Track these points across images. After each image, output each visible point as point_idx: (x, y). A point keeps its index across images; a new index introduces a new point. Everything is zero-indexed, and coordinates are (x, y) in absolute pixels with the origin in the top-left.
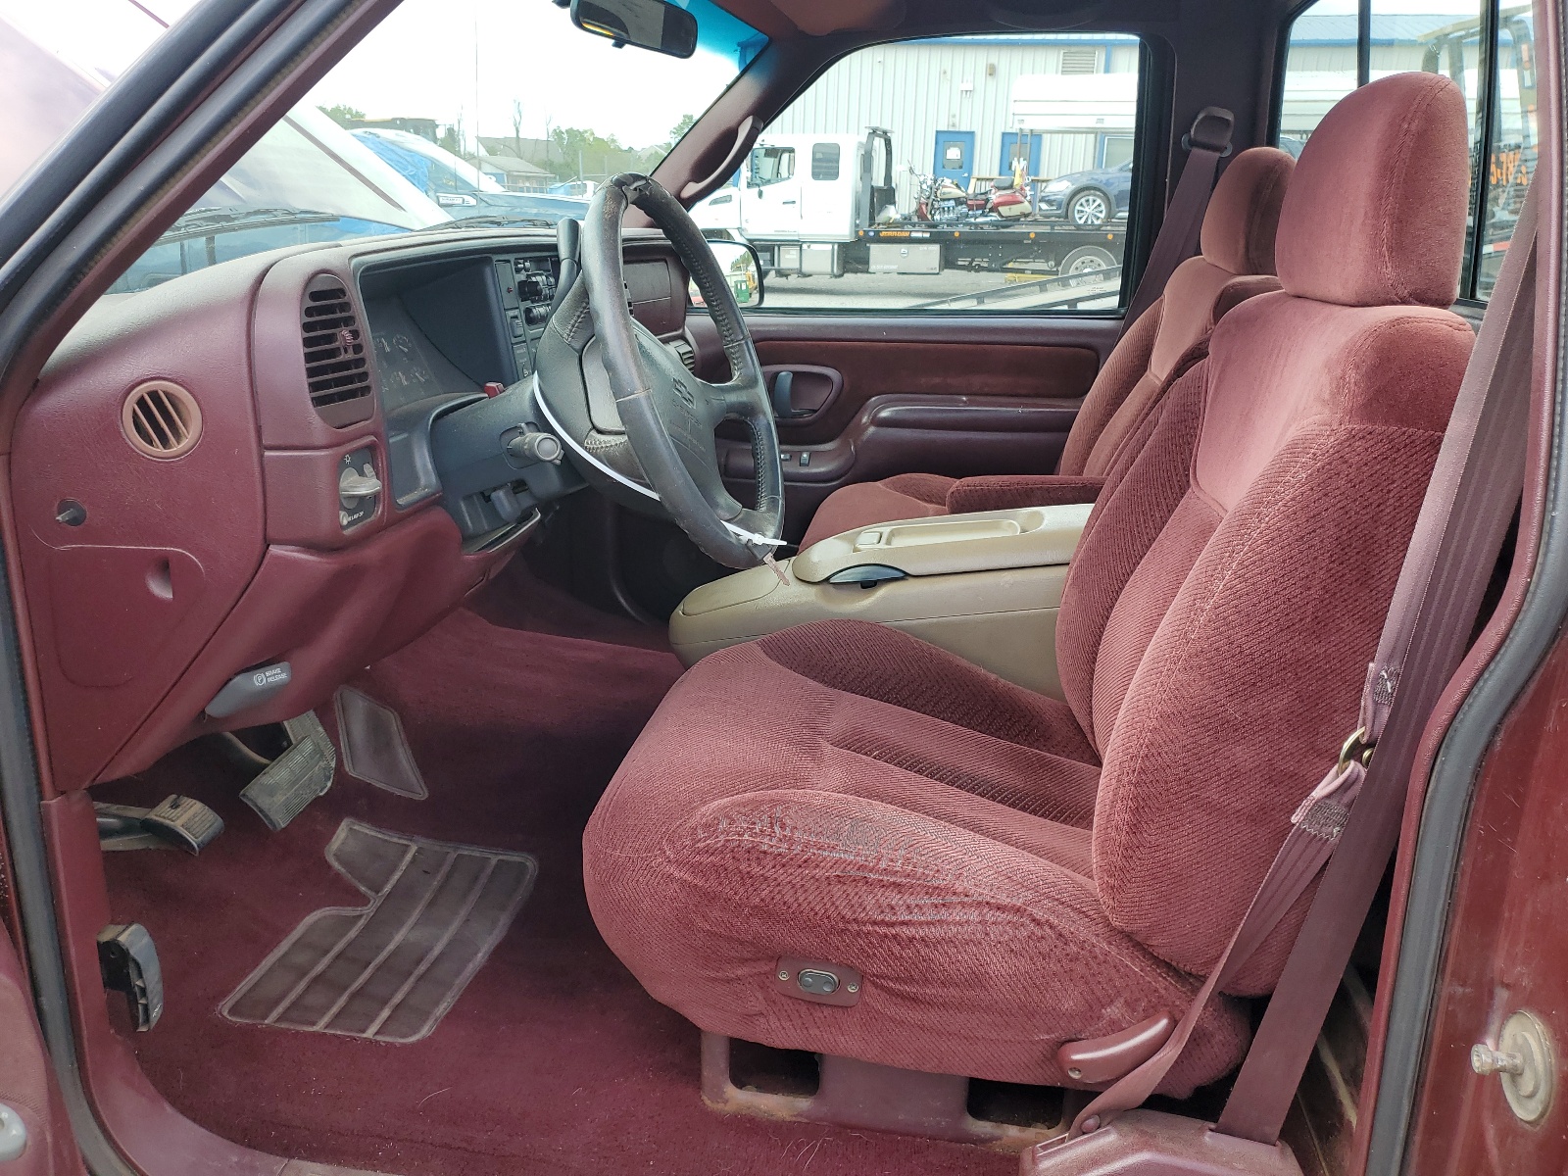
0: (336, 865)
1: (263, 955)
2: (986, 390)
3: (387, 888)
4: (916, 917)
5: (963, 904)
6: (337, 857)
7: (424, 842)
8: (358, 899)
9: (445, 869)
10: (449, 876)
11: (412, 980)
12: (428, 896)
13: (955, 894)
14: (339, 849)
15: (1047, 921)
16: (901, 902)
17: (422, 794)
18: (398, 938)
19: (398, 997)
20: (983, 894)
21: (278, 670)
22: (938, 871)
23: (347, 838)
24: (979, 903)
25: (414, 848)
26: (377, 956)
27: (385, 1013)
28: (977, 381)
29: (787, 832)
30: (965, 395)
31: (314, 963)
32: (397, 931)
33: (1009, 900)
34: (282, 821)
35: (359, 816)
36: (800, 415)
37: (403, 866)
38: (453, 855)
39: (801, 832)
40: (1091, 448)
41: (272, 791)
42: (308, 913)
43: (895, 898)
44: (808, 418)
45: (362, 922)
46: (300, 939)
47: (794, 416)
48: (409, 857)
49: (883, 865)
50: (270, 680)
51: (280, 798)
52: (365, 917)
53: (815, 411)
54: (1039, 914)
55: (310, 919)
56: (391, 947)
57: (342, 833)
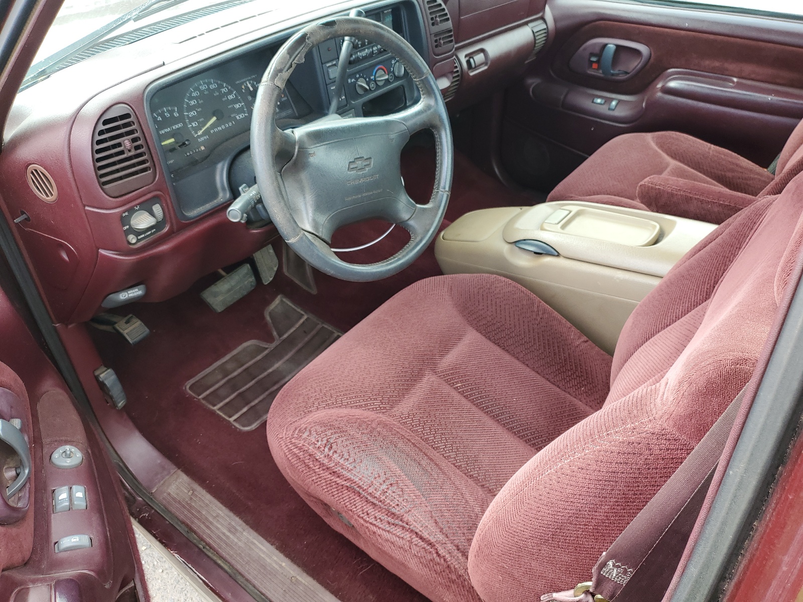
0: (268, 318)
1: (216, 360)
2: (753, 76)
3: (285, 336)
4: (378, 523)
5: (403, 528)
6: (270, 314)
7: (311, 316)
8: (269, 338)
9: (314, 332)
10: (314, 337)
11: (267, 393)
12: (300, 345)
13: (401, 520)
14: (273, 310)
15: (443, 557)
16: (373, 513)
17: (314, 291)
18: (276, 366)
19: (253, 404)
20: (416, 527)
21: (137, 290)
22: (398, 505)
23: (278, 304)
24: (412, 531)
25: (305, 317)
26: (261, 374)
27: (245, 410)
28: (748, 68)
29: (331, 453)
30: (736, 77)
31: (234, 370)
32: (278, 361)
33: (428, 536)
34: (219, 308)
35: (287, 295)
36: (618, 75)
37: (297, 326)
38: (319, 326)
39: (337, 455)
40: (795, 151)
41: (215, 295)
42: (245, 341)
43: (370, 510)
44: (622, 77)
45: (266, 352)
46: (235, 355)
47: (613, 75)
48: (301, 321)
49: (370, 490)
50: (130, 295)
51: (220, 298)
52: (268, 350)
53: (627, 73)
54: (442, 552)
55: (245, 344)
56: (270, 370)
57: (277, 301)
